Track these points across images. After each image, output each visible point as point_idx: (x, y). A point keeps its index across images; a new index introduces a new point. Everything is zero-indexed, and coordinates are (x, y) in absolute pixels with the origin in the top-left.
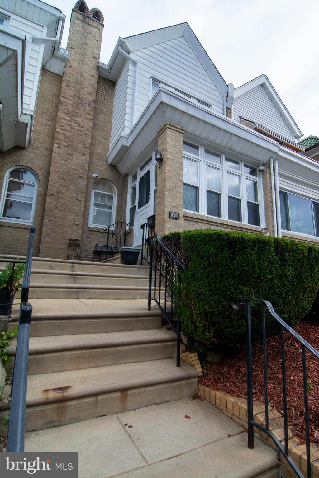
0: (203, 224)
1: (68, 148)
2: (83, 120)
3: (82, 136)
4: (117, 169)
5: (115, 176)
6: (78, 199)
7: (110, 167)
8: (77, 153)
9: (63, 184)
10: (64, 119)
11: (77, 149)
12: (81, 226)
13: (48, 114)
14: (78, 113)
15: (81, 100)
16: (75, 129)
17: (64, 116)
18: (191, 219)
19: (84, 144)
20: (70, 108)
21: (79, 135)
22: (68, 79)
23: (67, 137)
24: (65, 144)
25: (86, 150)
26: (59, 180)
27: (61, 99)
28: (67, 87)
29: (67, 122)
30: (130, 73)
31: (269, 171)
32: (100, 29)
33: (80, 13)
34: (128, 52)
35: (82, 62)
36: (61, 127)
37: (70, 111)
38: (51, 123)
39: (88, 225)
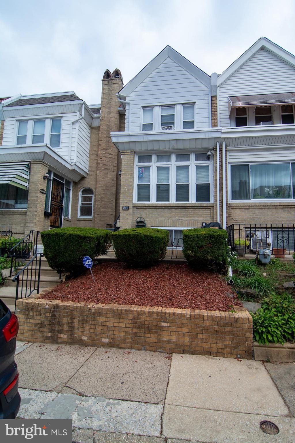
0: (151, 209)
1: (105, 171)
2: (112, 150)
6: (111, 199)
8: (110, 172)
9: (104, 192)
10: (102, 154)
11: (109, 170)
12: (114, 215)
13: (95, 153)
14: (109, 147)
16: (108, 158)
17: (102, 152)
18: (141, 208)
19: (113, 165)
20: (104, 145)
21: (110, 160)
22: (103, 128)
24: (103, 169)
25: (115, 169)
26: (102, 191)
27: (100, 142)
28: (102, 133)
30: (127, 112)
31: (216, 154)
32: (119, 82)
33: (106, 79)
34: (124, 98)
35: (110, 112)
36: (101, 159)
37: (105, 147)
38: (96, 158)
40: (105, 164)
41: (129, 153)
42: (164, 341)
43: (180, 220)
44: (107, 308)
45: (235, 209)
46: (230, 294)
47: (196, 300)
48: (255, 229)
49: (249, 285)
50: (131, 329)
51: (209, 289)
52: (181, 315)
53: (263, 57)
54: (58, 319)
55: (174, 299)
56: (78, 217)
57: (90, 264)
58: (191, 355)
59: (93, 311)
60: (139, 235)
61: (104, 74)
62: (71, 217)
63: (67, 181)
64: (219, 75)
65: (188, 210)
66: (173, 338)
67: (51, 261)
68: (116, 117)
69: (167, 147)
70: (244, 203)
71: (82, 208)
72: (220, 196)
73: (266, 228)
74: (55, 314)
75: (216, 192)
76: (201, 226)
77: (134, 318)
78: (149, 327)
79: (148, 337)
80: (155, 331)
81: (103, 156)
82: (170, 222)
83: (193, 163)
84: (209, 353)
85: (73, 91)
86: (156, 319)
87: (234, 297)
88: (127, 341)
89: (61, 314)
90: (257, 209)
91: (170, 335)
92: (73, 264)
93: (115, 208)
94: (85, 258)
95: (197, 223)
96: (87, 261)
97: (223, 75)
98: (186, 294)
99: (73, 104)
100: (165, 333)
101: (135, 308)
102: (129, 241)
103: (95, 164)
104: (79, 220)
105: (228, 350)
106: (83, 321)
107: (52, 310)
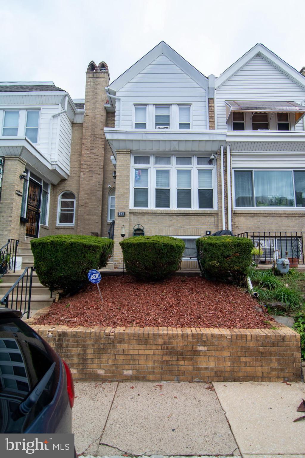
0: (149, 216)
1: (89, 173)
2: (98, 150)
3: (98, 161)
6: (97, 205)
8: (95, 174)
9: (88, 197)
10: (86, 154)
11: (95, 172)
12: (100, 223)
13: (78, 153)
14: (94, 146)
15: (96, 136)
16: (93, 158)
17: (86, 152)
18: (139, 214)
19: (99, 167)
20: (89, 145)
21: (96, 161)
22: (87, 125)
24: (87, 170)
25: (101, 171)
26: (85, 195)
27: (83, 140)
28: (86, 131)
30: (117, 109)
31: (220, 158)
32: (106, 77)
33: (91, 72)
34: (114, 93)
35: (95, 108)
36: (85, 160)
37: (89, 147)
38: (79, 159)
39: (107, 222)
40: (89, 166)
41: (125, 153)
42: (201, 368)
43: (182, 228)
44: (131, 333)
45: (239, 217)
46: (258, 307)
47: (228, 317)
48: (258, 238)
49: (277, 298)
50: (161, 356)
51: (236, 303)
52: (221, 336)
53: (259, 63)
54: (66, 350)
55: (203, 317)
56: (57, 224)
57: (97, 279)
58: (233, 383)
59: (112, 337)
60: (157, 243)
61: (89, 65)
62: (49, 225)
63: (44, 183)
64: (217, 77)
65: (190, 217)
66: (212, 364)
67: (44, 276)
68: (102, 114)
69: (167, 148)
70: (249, 211)
71: (62, 215)
72: (225, 203)
73: (270, 237)
74: (61, 344)
75: (221, 198)
76: (205, 234)
77: (165, 343)
78: (182, 353)
79: (182, 365)
80: (190, 357)
81: (88, 157)
82: (171, 230)
83: (194, 166)
84: (252, 378)
85: (53, 82)
86: (191, 342)
87: (263, 311)
88: (156, 371)
89: (70, 343)
90: (261, 217)
91: (209, 361)
92: (74, 279)
93: (101, 215)
94: (91, 271)
95: (201, 231)
96: (94, 275)
97: (220, 77)
98: (215, 310)
99: (54, 95)
100: (202, 358)
101: (163, 331)
102: (144, 250)
103: (78, 164)
104: (58, 228)
105: (274, 373)
106: (98, 351)
107: (57, 338)
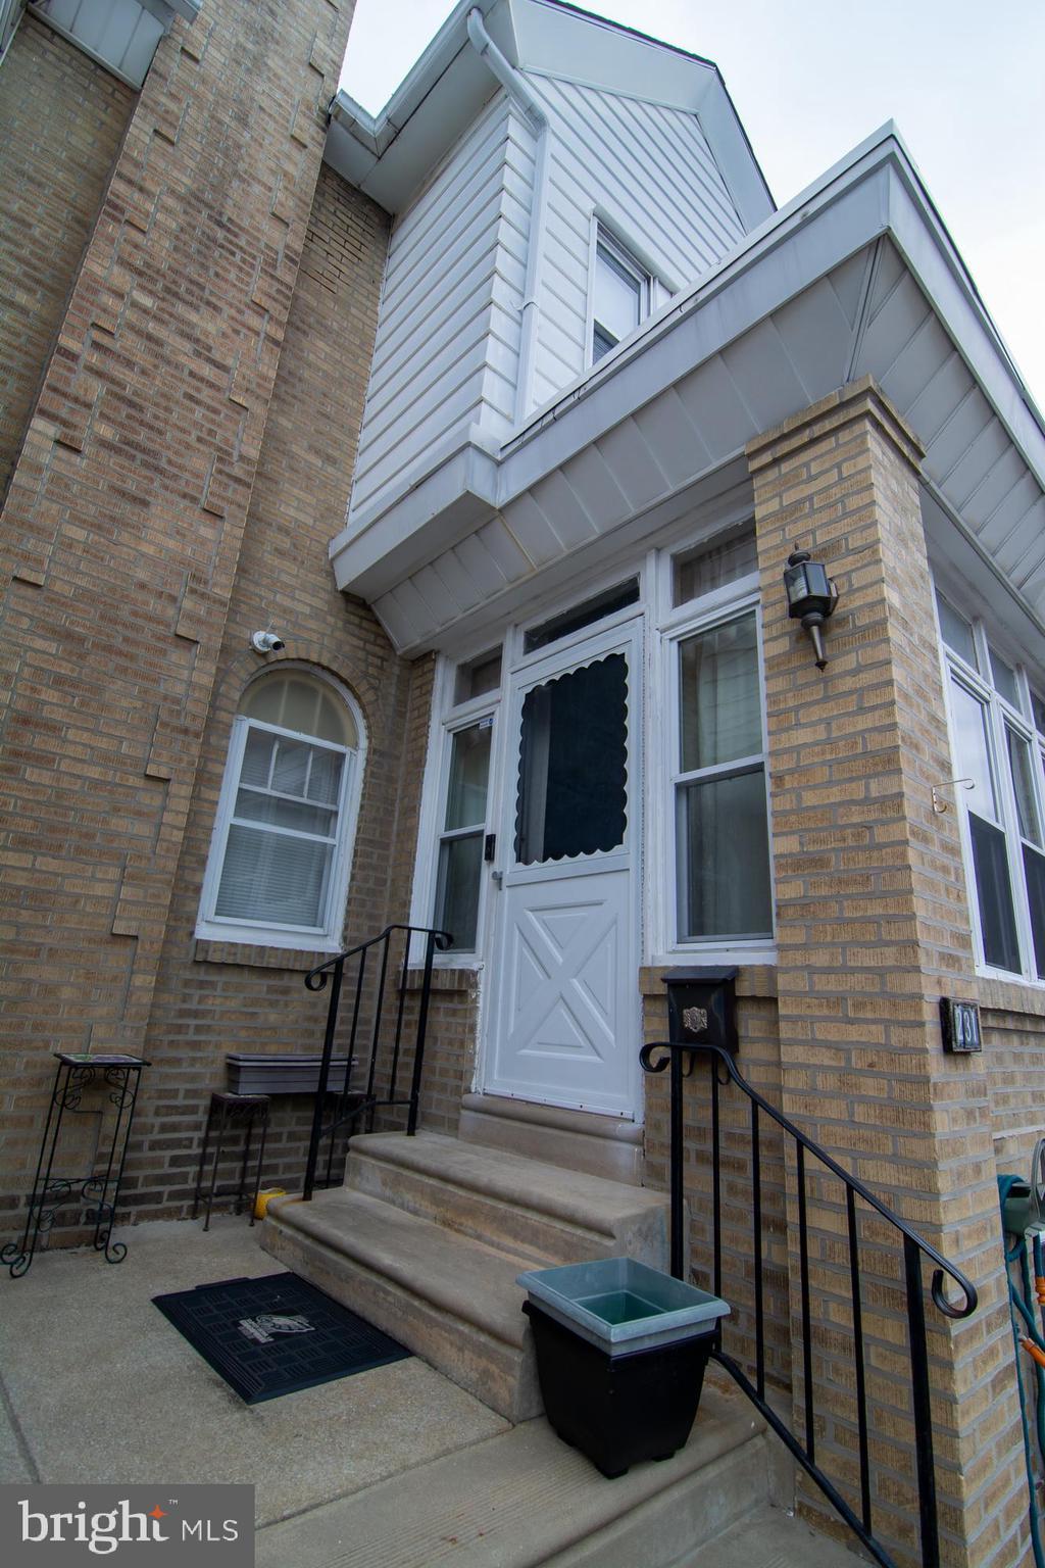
1: (121, 460)
2: (229, 331)
3: (216, 411)
4: (377, 623)
5: (361, 654)
6: (151, 770)
7: (341, 603)
8: (178, 499)
9: (64, 669)
10: (119, 296)
11: (175, 477)
12: (151, 946)
13: (19, 246)
14: (202, 288)
15: (229, 230)
16: (178, 367)
17: (121, 278)
19: (220, 459)
20: (161, 249)
21: (198, 402)
22: (173, 106)
23: (122, 399)
24: (106, 431)
25: (229, 494)
27: (117, 185)
28: (158, 141)
29: (131, 315)
36: (96, 335)
39: (192, 933)
40: (131, 404)
81: (132, 327)
